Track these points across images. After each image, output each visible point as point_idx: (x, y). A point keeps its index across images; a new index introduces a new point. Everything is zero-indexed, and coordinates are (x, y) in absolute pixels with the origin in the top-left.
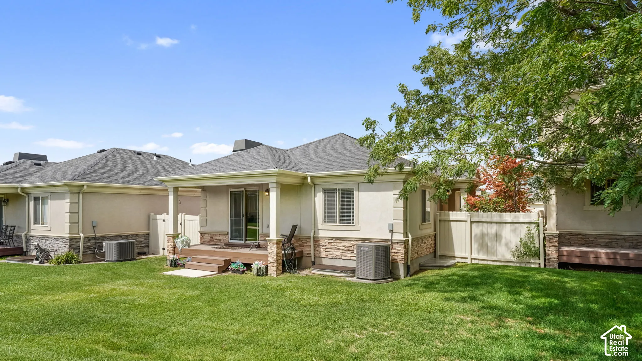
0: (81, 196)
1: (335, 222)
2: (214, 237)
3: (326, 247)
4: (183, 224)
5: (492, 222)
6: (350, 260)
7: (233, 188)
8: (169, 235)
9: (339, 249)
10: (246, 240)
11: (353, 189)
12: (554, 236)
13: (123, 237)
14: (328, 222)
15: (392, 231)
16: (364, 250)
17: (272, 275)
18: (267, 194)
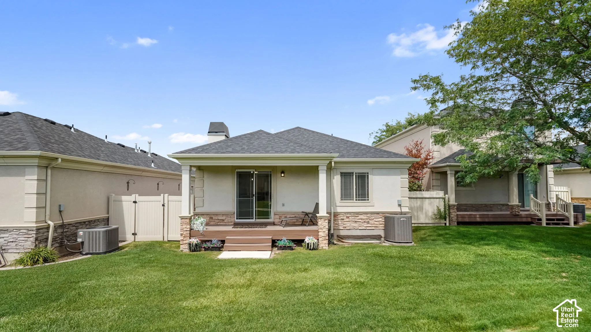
0: (49, 171)
1: (351, 200)
2: (214, 218)
3: (345, 220)
4: (166, 205)
5: (417, 198)
6: (366, 229)
7: (240, 169)
8: (182, 218)
9: (356, 222)
10: (256, 218)
11: (368, 173)
12: (455, 206)
13: (86, 223)
14: (344, 200)
15: (400, 205)
16: (404, 221)
17: (324, 248)
18: (283, 175)
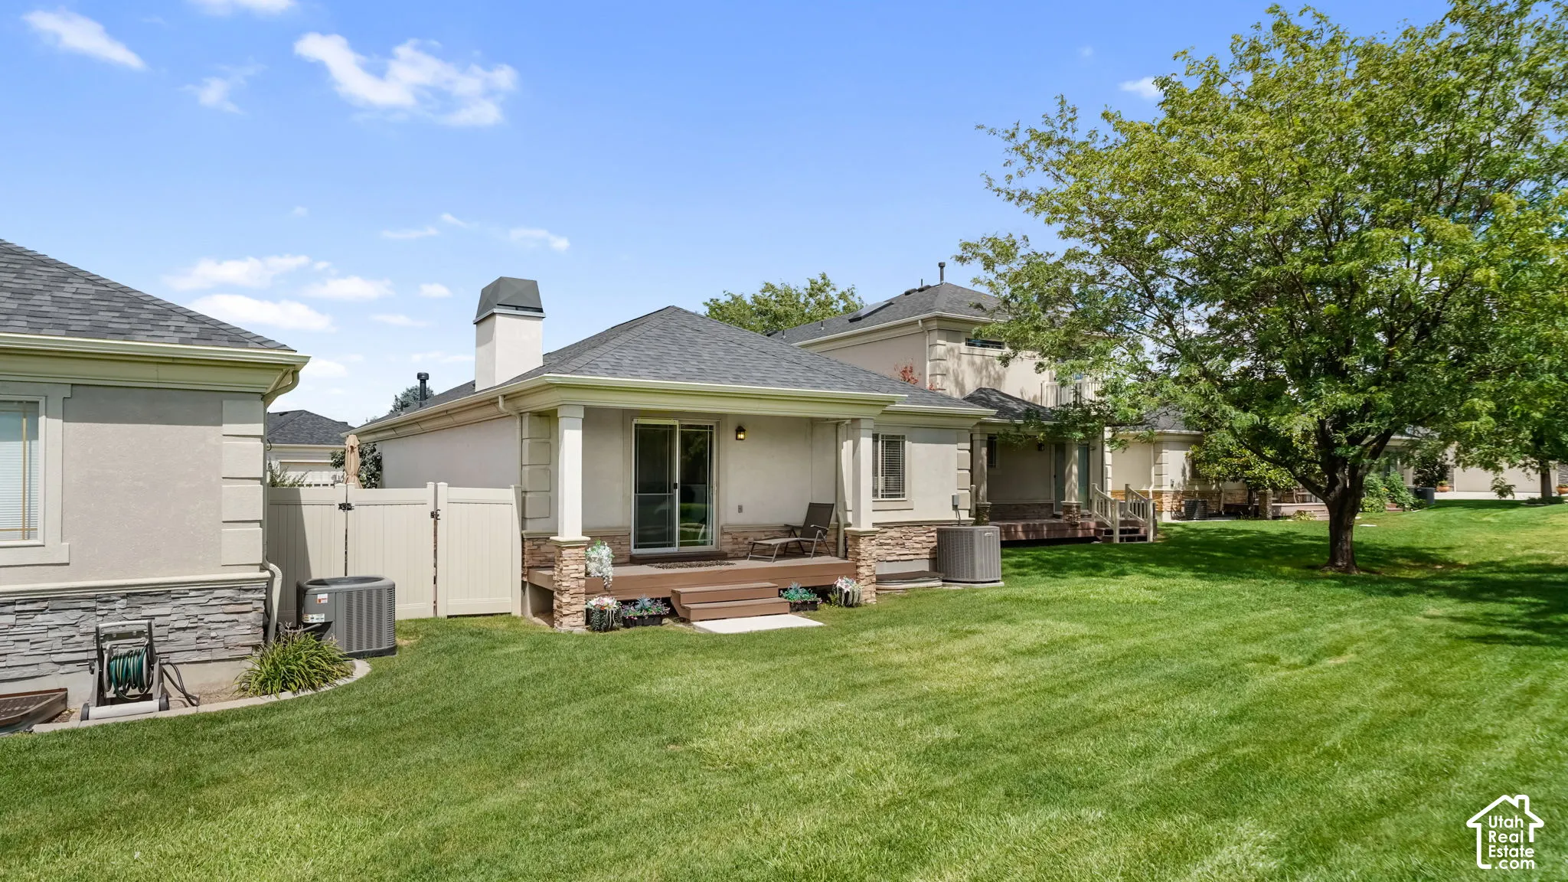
4: (443, 515)
11: (903, 437)
15: (954, 506)
18: (741, 436)
